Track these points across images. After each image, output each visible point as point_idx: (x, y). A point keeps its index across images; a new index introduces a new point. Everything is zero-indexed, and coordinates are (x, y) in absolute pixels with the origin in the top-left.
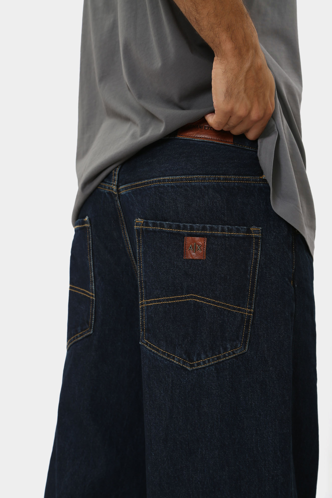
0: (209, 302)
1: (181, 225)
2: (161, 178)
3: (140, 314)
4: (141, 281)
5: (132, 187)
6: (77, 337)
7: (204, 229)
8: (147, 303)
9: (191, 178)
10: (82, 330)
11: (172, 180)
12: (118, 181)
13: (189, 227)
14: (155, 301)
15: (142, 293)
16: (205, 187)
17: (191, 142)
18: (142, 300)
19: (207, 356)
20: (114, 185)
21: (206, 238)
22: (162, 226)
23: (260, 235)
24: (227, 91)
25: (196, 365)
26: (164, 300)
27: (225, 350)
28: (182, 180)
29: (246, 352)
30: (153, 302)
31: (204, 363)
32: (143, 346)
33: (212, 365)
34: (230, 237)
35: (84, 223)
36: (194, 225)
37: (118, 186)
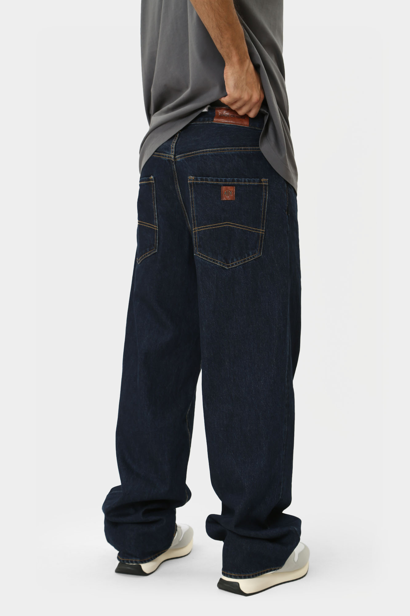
0: (238, 226)
1: (219, 179)
2: (205, 150)
3: (194, 236)
4: (193, 216)
5: (185, 156)
6: (147, 255)
7: (233, 181)
8: (199, 229)
9: (224, 149)
10: (150, 250)
11: (212, 151)
12: (175, 152)
13: (224, 180)
14: (204, 228)
15: (194, 223)
16: (232, 154)
17: (223, 125)
18: (195, 228)
19: (238, 260)
20: (172, 155)
21: (235, 187)
22: (207, 180)
23: (267, 184)
24: (235, 85)
25: (231, 266)
26: (209, 227)
27: (249, 255)
28: (218, 151)
29: (261, 256)
30: (202, 228)
31: (236, 264)
32: (197, 256)
33: (241, 265)
34: (250, 185)
35: (149, 180)
36: (227, 179)
37: (175, 156)
